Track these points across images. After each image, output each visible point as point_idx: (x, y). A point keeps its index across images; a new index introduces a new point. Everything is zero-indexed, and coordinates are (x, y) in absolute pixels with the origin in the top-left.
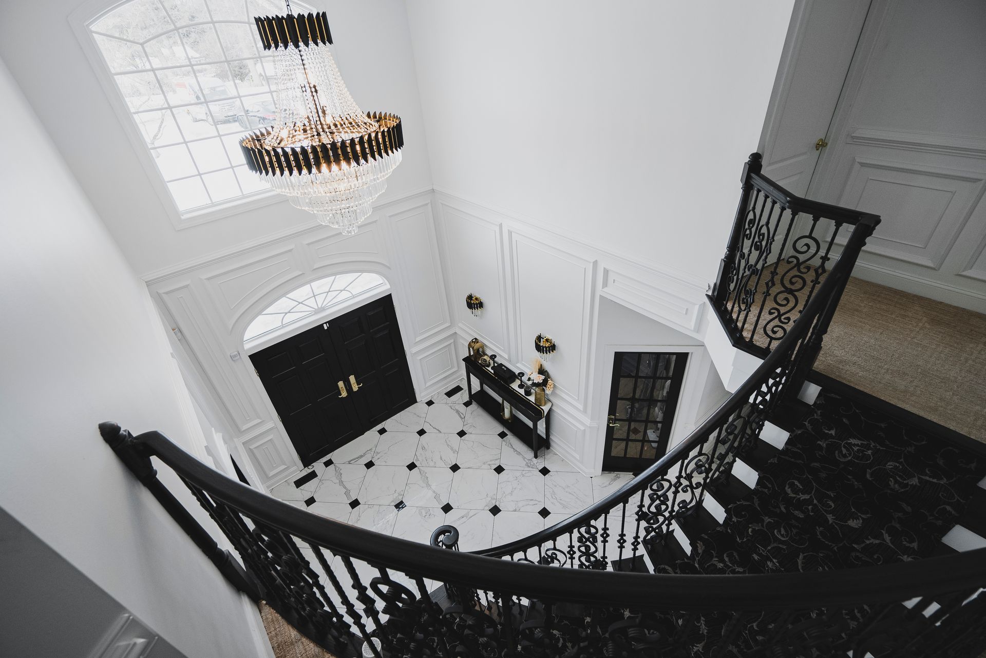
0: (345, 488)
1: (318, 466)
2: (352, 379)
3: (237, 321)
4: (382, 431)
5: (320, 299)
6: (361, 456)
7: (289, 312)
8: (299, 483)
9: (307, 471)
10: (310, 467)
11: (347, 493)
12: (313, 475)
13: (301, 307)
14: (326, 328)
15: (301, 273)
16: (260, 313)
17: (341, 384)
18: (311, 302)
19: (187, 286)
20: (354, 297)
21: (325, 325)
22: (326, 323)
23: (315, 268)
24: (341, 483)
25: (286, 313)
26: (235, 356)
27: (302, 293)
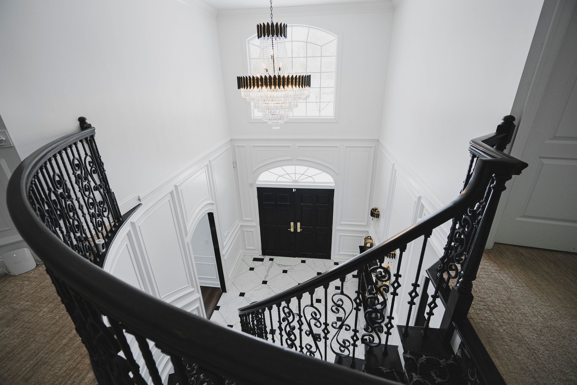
0: (268, 274)
1: (267, 258)
2: (299, 224)
3: (257, 169)
4: (303, 262)
5: (298, 176)
6: (285, 266)
7: (281, 176)
8: (255, 259)
9: (262, 257)
10: (264, 256)
11: (266, 276)
12: (262, 260)
13: (287, 176)
14: (294, 191)
15: (291, 159)
16: (267, 170)
17: (292, 224)
18: (293, 176)
19: (244, 146)
20: (315, 183)
21: (294, 189)
22: (295, 189)
23: (298, 159)
24: (268, 270)
25: (280, 176)
26: (251, 184)
27: (290, 169)
